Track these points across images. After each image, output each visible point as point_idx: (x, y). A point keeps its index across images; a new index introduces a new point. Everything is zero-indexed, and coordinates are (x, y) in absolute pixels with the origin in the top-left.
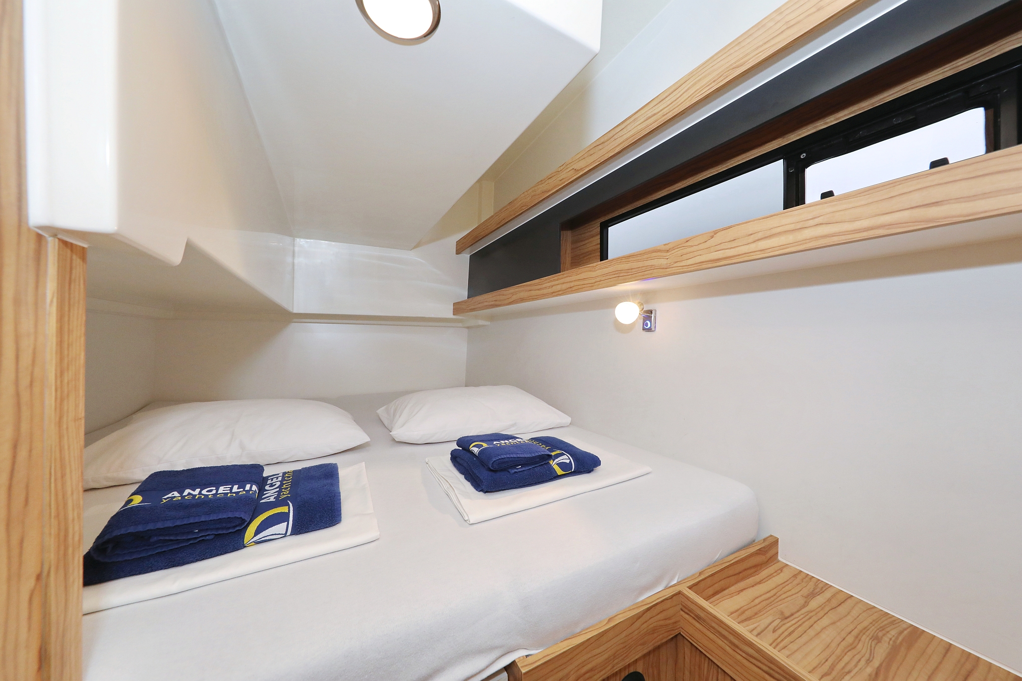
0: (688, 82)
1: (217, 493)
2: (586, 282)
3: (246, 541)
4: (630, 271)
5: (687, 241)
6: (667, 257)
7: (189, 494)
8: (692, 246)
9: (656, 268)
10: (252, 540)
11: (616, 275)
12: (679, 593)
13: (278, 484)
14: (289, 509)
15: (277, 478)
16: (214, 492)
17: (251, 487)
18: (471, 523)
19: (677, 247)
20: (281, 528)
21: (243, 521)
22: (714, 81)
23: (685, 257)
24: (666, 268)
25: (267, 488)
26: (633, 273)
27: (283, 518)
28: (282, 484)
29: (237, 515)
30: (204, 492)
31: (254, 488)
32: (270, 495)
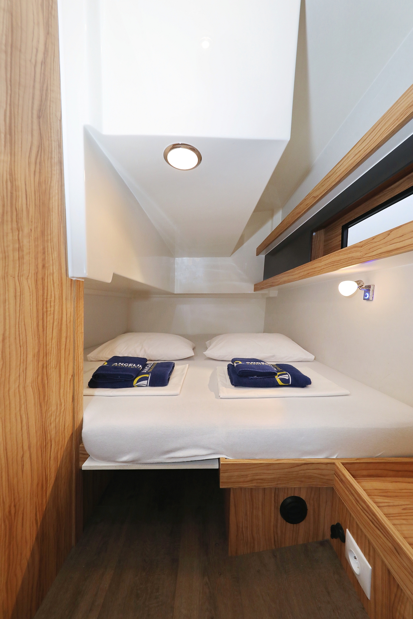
0: (381, 124)
1: (128, 366)
2: (316, 270)
3: (134, 384)
4: (340, 261)
5: (373, 239)
6: (361, 251)
7: (120, 364)
8: (376, 242)
9: (354, 258)
10: (136, 385)
11: (331, 265)
12: (334, 464)
13: (150, 366)
14: (149, 376)
15: (151, 364)
16: (128, 365)
17: (139, 366)
18: (221, 397)
19: (367, 244)
20: (145, 382)
21: (133, 377)
22: (397, 119)
23: (371, 250)
24: (360, 258)
25: (146, 367)
26: (341, 263)
27: (146, 379)
28: (151, 367)
29: (131, 374)
30: (125, 365)
31: (141, 366)
32: (145, 370)
